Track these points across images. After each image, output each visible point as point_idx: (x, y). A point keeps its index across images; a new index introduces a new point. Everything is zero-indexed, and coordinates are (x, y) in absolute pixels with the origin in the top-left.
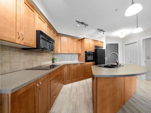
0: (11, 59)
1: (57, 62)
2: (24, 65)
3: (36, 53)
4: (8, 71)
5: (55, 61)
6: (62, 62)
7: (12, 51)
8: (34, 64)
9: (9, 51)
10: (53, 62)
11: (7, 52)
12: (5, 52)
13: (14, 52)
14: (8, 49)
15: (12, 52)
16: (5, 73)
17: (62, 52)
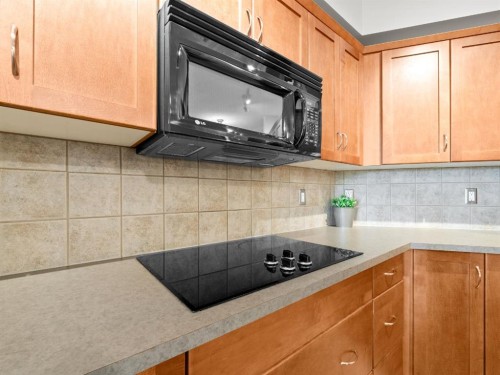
0: (71, 203)
1: (357, 224)
2: (143, 235)
3: (220, 173)
4: (59, 257)
5: (343, 214)
6: (396, 225)
7: (78, 164)
8: (206, 229)
9: (60, 163)
10: (333, 222)
11: (54, 167)
12: (39, 167)
13: (89, 169)
14: (58, 155)
15: (77, 169)
16: (42, 268)
17: (393, 158)
